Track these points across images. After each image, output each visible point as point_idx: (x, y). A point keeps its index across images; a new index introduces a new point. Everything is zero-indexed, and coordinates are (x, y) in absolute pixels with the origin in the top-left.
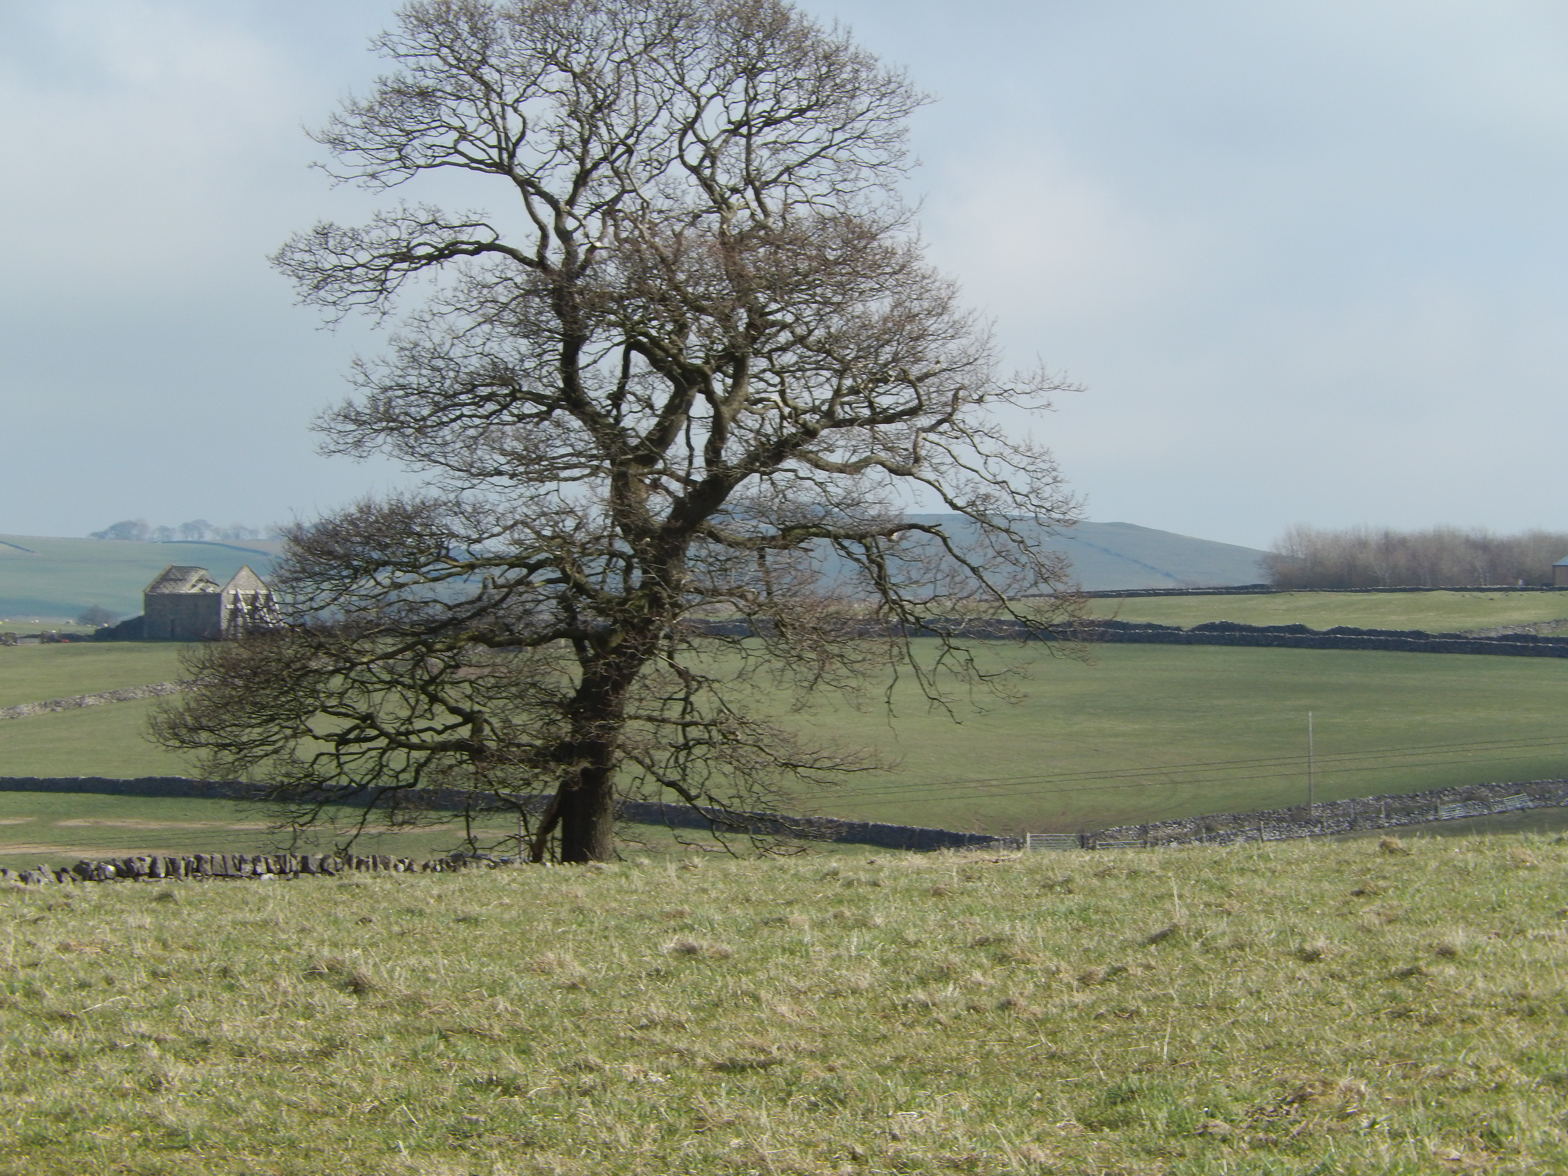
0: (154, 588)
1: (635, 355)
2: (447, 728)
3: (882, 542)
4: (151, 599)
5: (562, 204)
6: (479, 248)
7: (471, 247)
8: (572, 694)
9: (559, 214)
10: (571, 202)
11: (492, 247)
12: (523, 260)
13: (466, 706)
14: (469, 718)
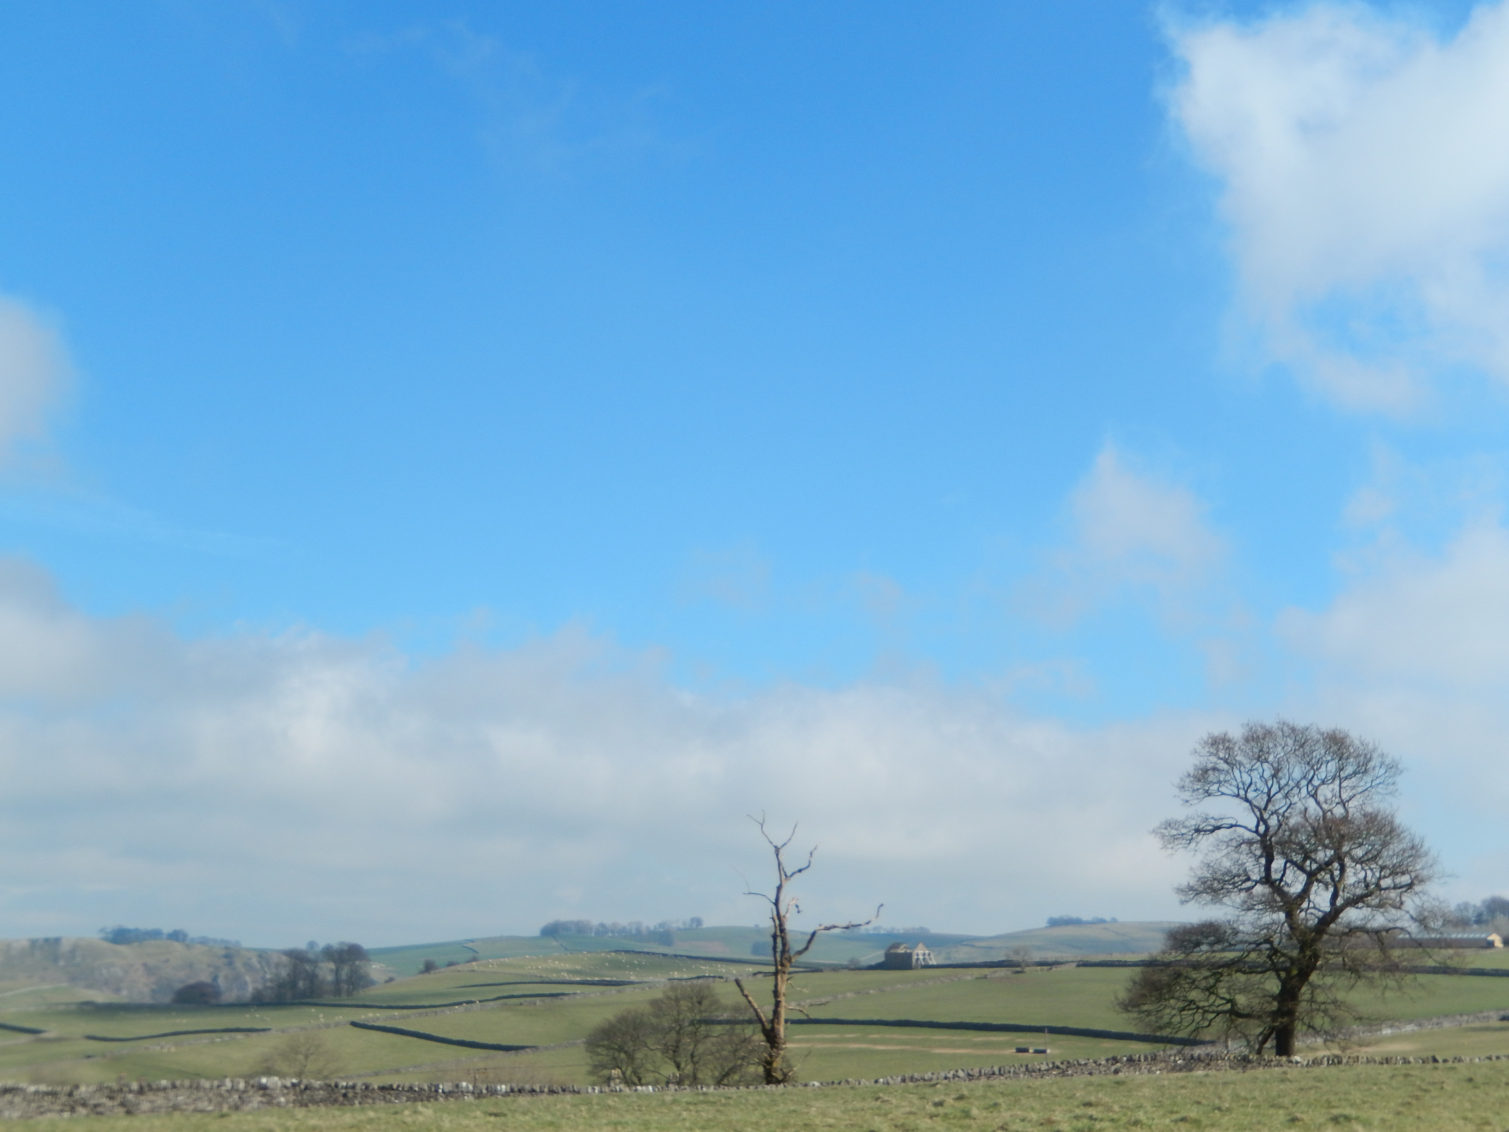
0: (888, 951)
1: (1288, 865)
2: (1219, 1005)
3: (1384, 933)
4: (888, 955)
5: (1262, 810)
6: (1232, 826)
7: (1227, 826)
8: (1278, 992)
9: (1261, 813)
10: (1265, 809)
11: (1236, 826)
12: (1250, 830)
13: (1227, 996)
14: (1229, 1001)
